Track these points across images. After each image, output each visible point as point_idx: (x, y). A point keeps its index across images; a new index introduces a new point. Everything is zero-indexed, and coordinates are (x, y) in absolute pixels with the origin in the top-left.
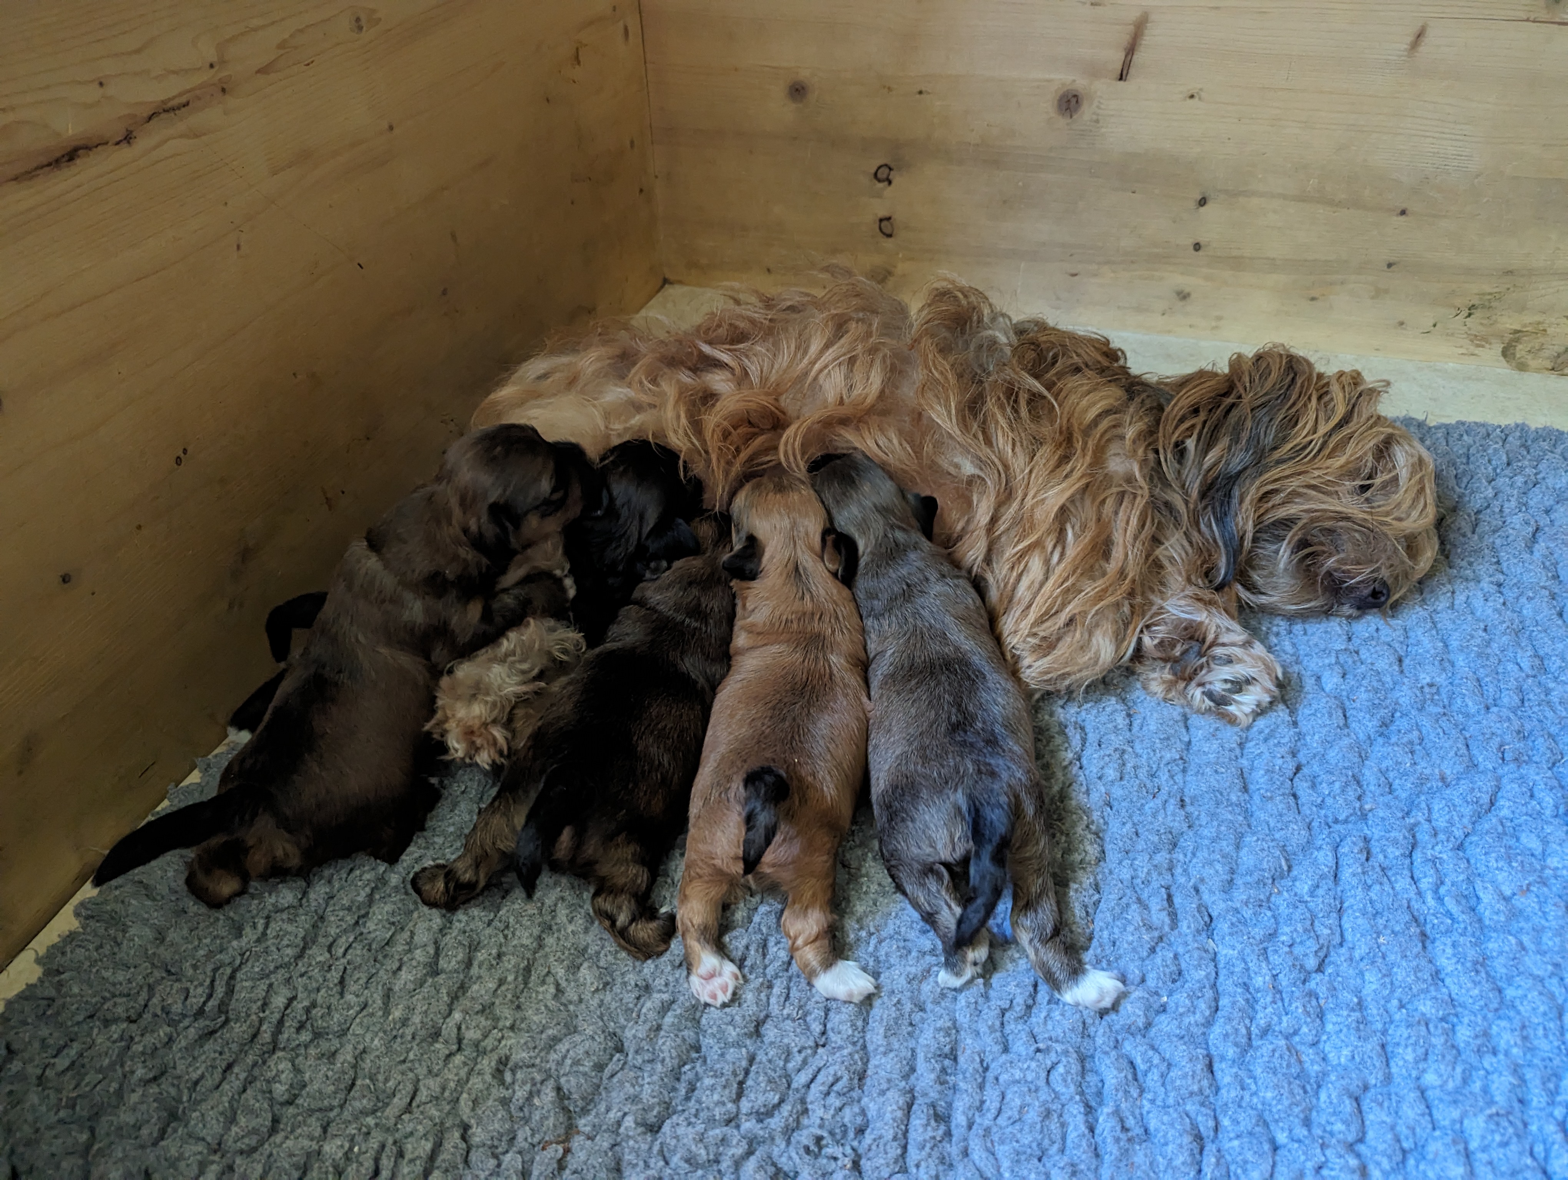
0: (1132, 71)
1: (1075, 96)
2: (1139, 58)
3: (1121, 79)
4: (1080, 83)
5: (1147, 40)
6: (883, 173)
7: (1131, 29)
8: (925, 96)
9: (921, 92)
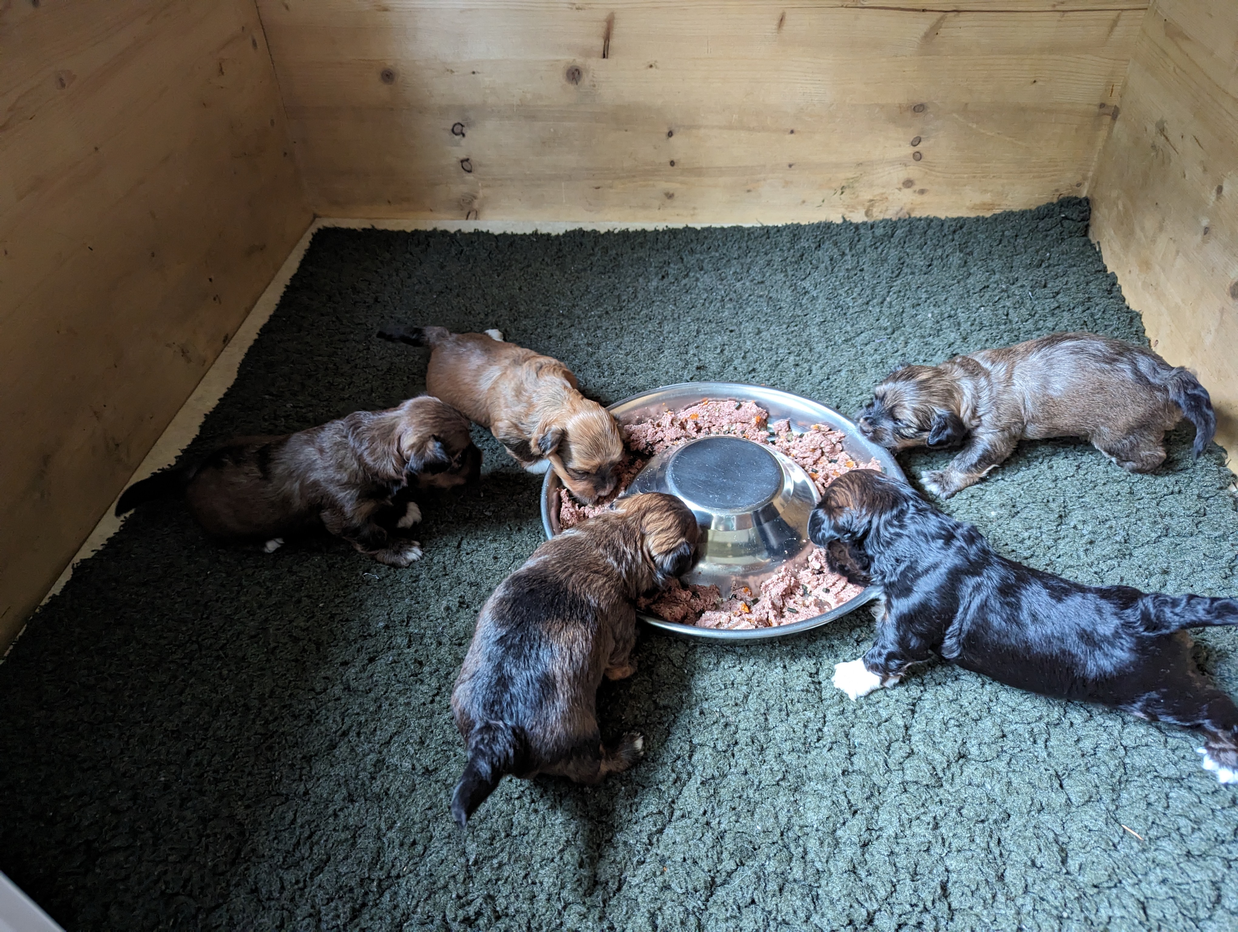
0: (610, 52)
1: (577, 70)
2: (613, 43)
3: (604, 57)
4: (579, 61)
5: (616, 31)
6: (458, 129)
7: (605, 24)
8: (477, 75)
9: (474, 73)
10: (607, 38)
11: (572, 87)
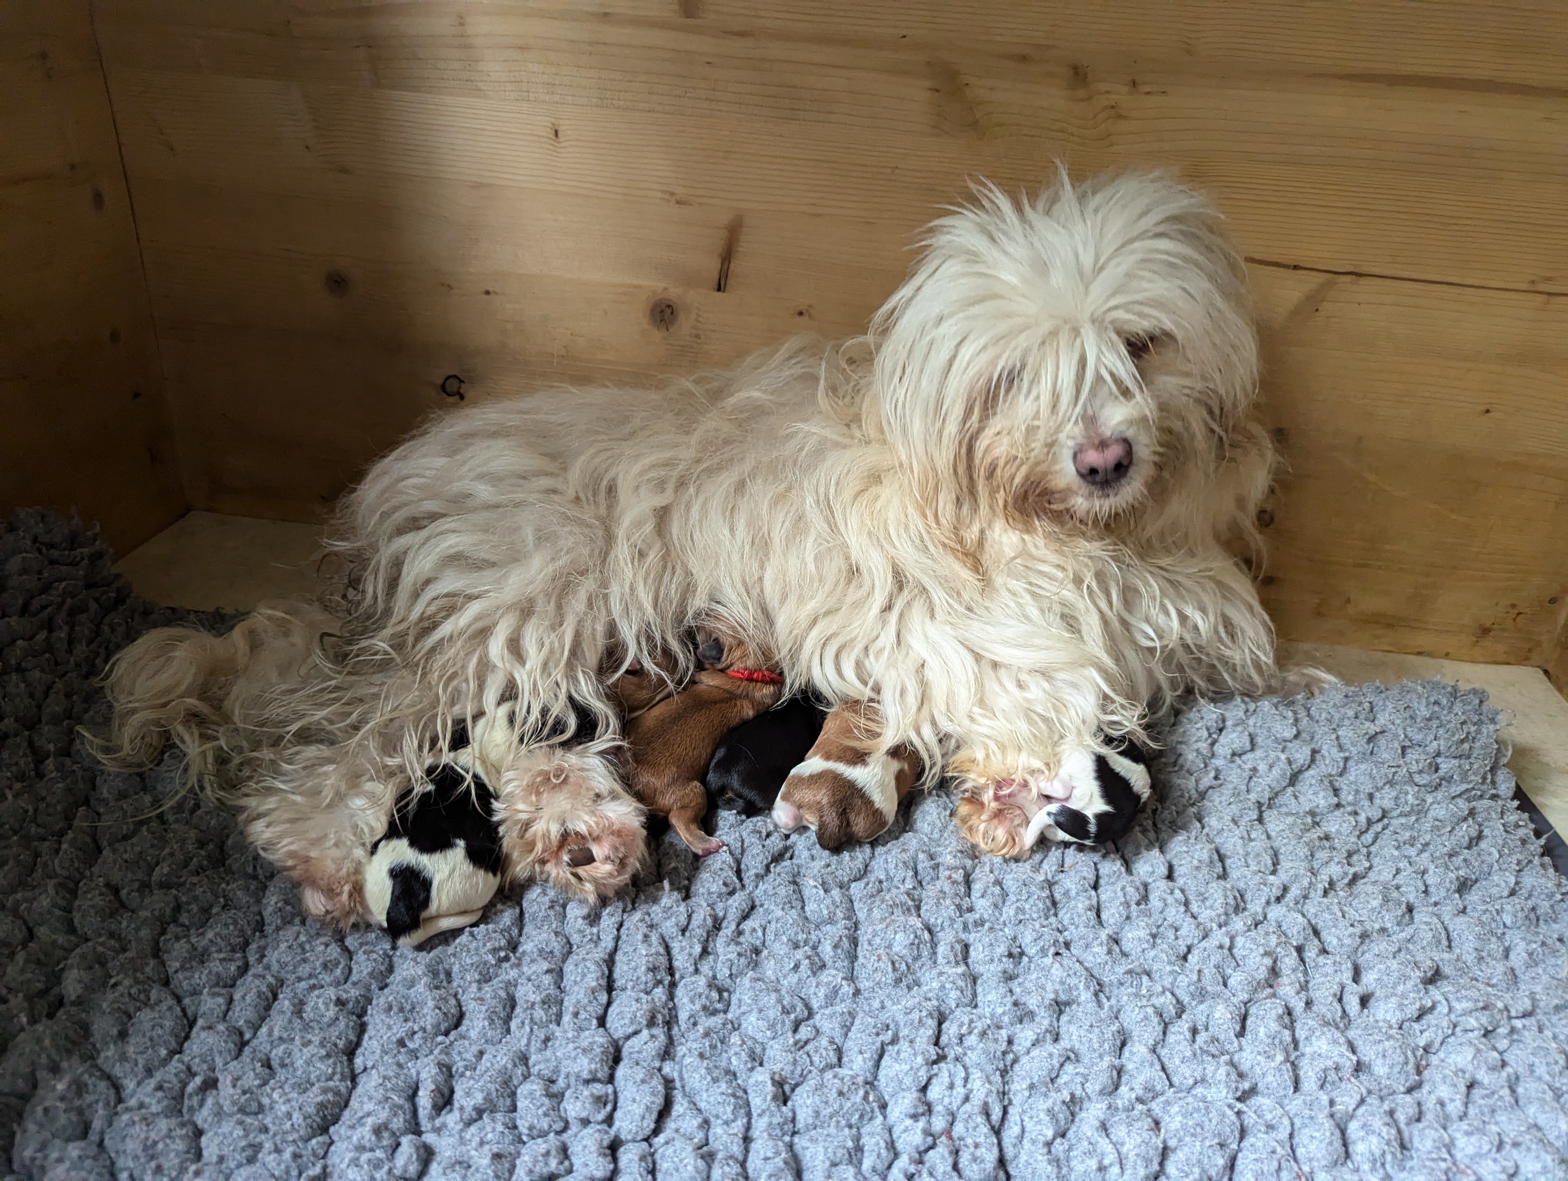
0: (731, 281)
1: (669, 306)
2: (736, 266)
3: (719, 289)
4: (675, 292)
5: (743, 247)
6: (452, 385)
7: (724, 233)
8: (493, 296)
9: (488, 293)
10: (727, 257)
11: (657, 335)
